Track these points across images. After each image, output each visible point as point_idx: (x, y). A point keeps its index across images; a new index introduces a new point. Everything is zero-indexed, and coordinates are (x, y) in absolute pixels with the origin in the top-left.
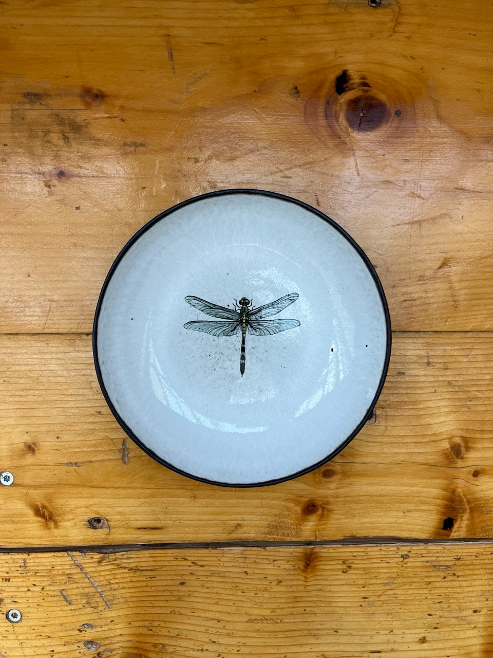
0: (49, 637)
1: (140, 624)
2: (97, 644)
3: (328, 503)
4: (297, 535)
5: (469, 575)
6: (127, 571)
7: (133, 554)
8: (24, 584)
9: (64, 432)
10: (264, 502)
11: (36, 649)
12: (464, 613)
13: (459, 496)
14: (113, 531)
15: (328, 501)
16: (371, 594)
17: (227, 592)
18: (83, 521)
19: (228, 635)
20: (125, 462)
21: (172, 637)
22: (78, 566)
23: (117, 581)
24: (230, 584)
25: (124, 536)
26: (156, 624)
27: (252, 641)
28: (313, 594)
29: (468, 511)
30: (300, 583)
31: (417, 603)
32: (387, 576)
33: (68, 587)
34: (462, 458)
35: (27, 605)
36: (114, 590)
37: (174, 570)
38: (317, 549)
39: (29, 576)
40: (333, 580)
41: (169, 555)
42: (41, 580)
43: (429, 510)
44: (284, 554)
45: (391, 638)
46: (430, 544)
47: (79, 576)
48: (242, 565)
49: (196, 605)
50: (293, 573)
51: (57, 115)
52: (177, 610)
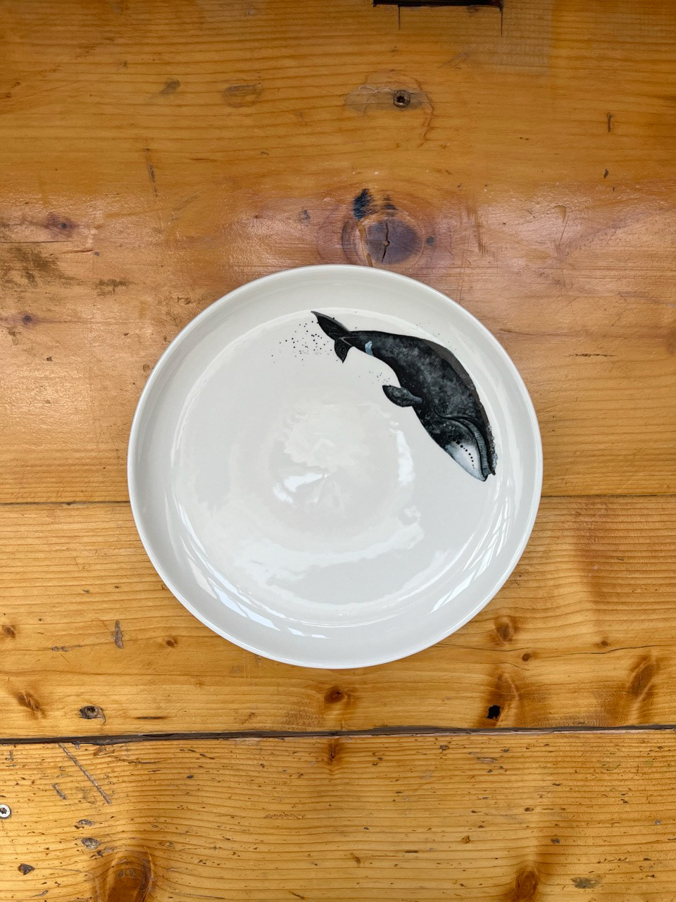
0: (43, 834)
1: (143, 820)
2: (96, 842)
3: (354, 690)
4: (319, 724)
5: (520, 768)
6: (126, 763)
7: (132, 746)
8: (11, 777)
9: (47, 614)
10: (281, 689)
11: (29, 847)
12: (514, 811)
13: (507, 682)
14: (108, 721)
15: (354, 688)
16: (406, 788)
17: (241, 786)
18: (75, 710)
19: (244, 832)
20: (119, 647)
21: (180, 834)
22: (72, 758)
23: (116, 774)
24: (245, 778)
25: (123, 726)
26: (162, 820)
27: (271, 839)
28: (339, 788)
29: (517, 698)
30: (324, 776)
31: (458, 798)
32: (424, 768)
33: (61, 781)
34: (511, 640)
35: (15, 800)
36: (114, 784)
37: (180, 763)
38: (344, 740)
39: (17, 769)
40: (362, 773)
41: (174, 746)
42: (30, 773)
43: (471, 697)
44: (305, 746)
45: (430, 836)
46: (473, 734)
47: (73, 769)
48: (258, 757)
49: (205, 799)
50: (316, 765)
51: (19, 250)
52: (185, 806)
